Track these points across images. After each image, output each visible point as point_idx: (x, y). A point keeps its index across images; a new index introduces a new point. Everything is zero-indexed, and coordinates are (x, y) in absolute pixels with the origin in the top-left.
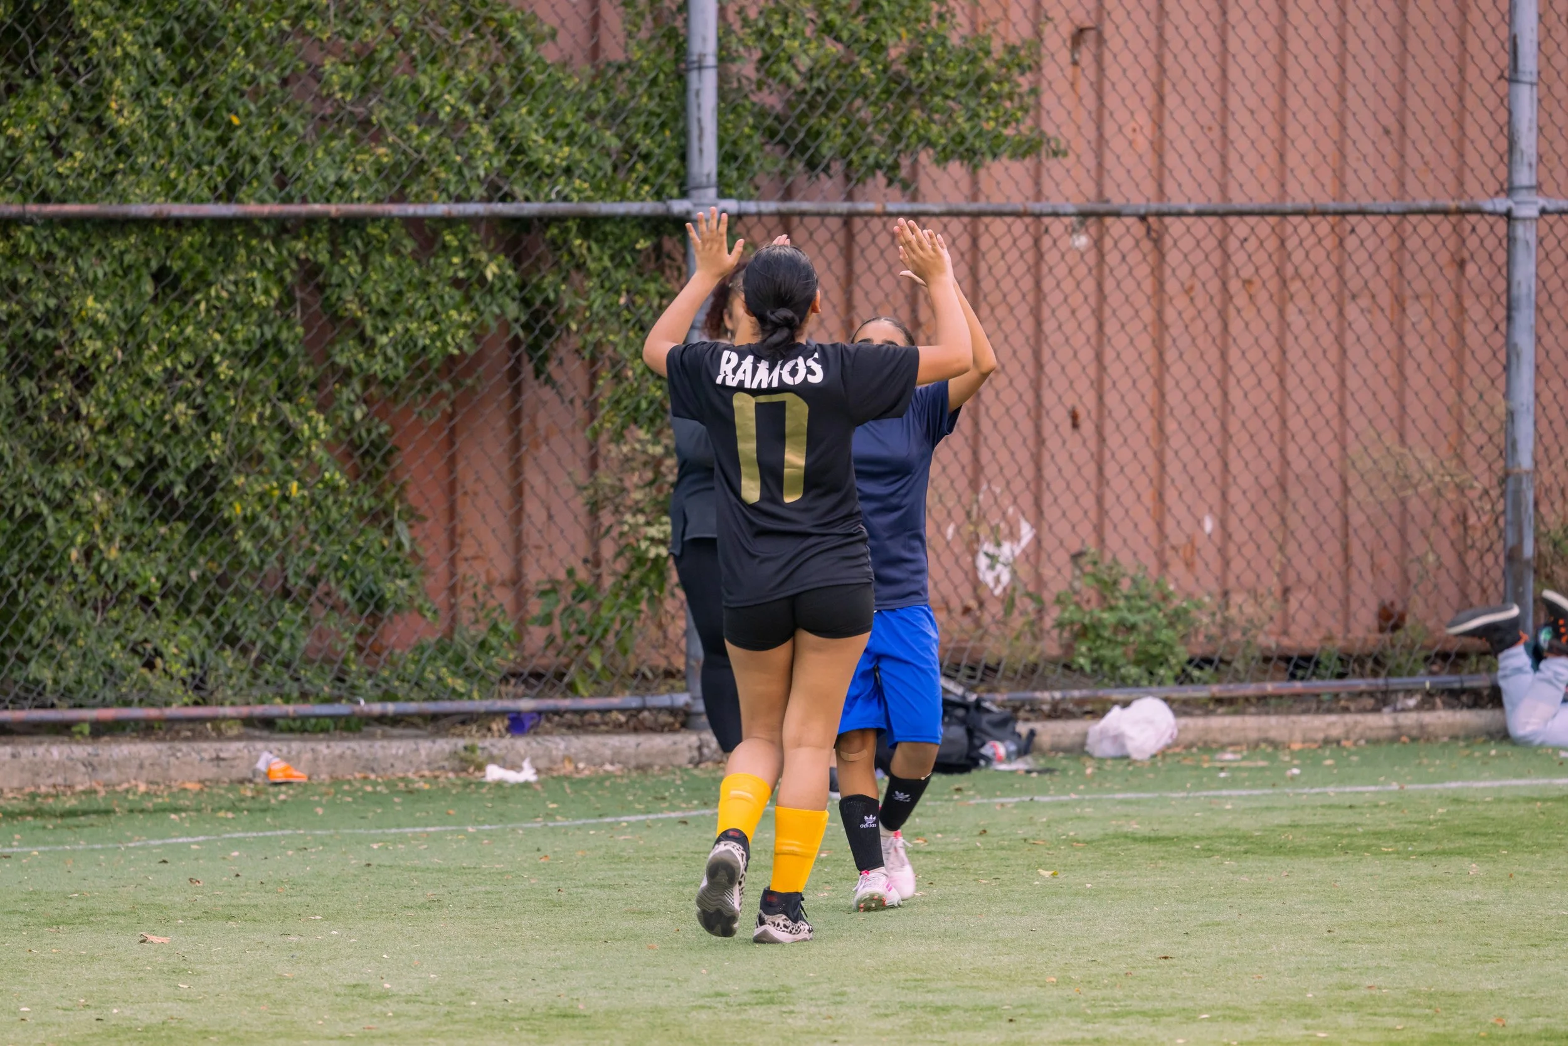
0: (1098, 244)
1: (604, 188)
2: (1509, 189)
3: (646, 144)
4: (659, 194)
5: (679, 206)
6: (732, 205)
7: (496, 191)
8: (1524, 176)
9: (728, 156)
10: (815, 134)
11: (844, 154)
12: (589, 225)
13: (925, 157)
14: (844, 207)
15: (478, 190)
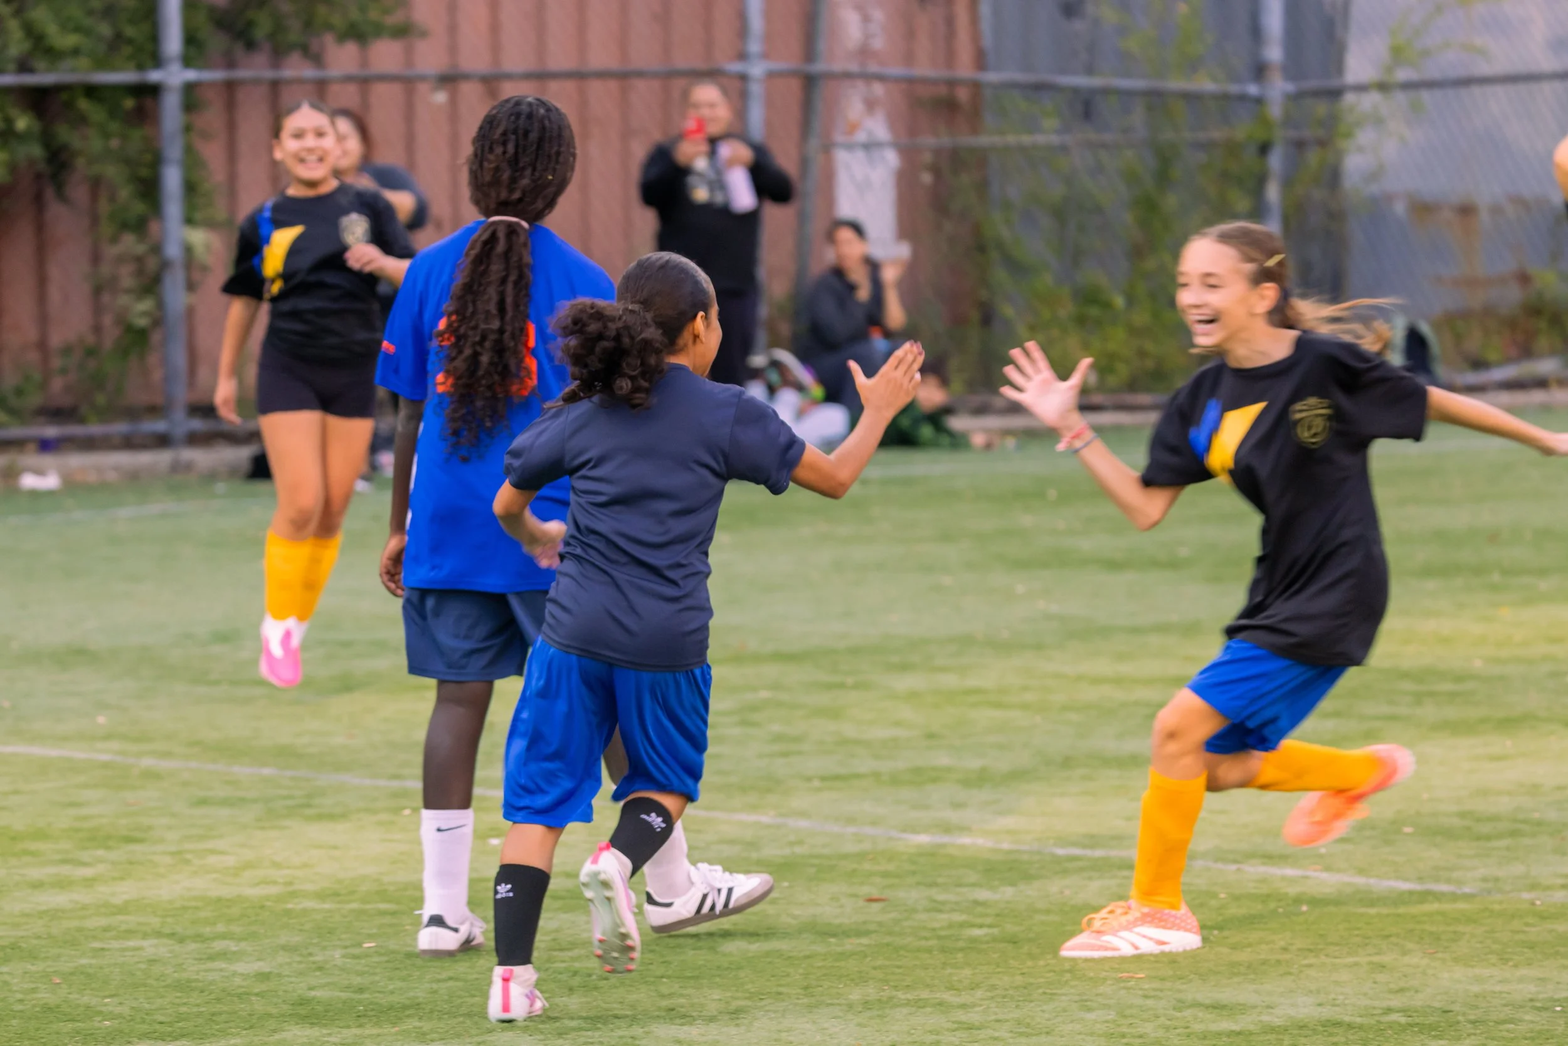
0: (453, 101)
1: (102, 64)
2: (742, 56)
3: (130, 31)
4: (141, 67)
5: (154, 76)
6: (191, 75)
7: (24, 67)
8: (754, 47)
9: (191, 39)
10: (250, 24)
11: (272, 36)
12: (92, 91)
13: (329, 40)
14: (269, 74)
15: (11, 66)
